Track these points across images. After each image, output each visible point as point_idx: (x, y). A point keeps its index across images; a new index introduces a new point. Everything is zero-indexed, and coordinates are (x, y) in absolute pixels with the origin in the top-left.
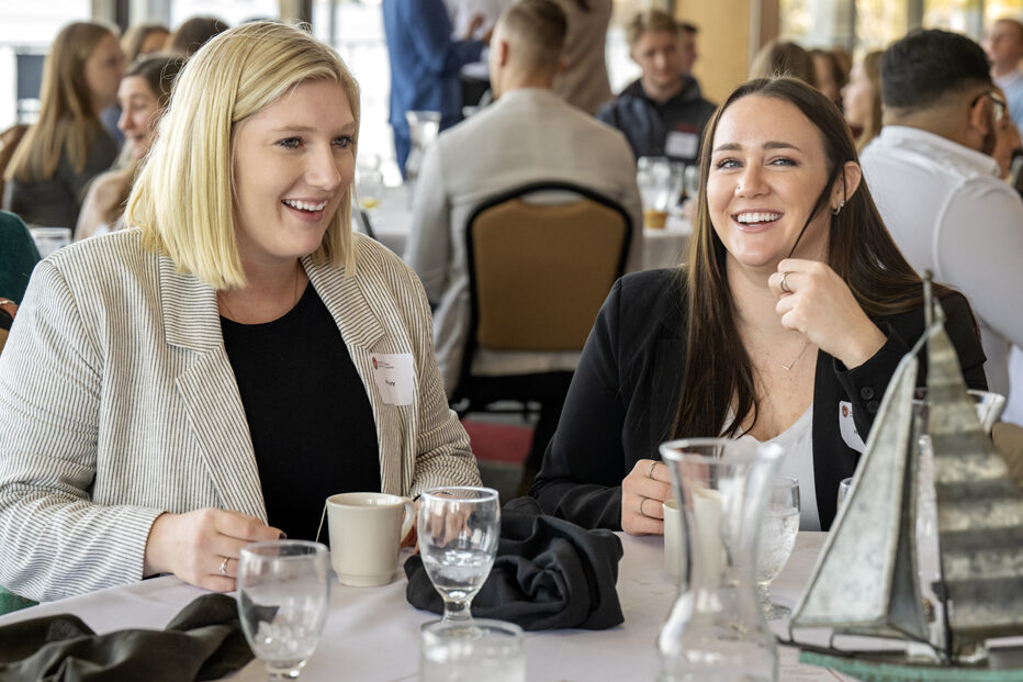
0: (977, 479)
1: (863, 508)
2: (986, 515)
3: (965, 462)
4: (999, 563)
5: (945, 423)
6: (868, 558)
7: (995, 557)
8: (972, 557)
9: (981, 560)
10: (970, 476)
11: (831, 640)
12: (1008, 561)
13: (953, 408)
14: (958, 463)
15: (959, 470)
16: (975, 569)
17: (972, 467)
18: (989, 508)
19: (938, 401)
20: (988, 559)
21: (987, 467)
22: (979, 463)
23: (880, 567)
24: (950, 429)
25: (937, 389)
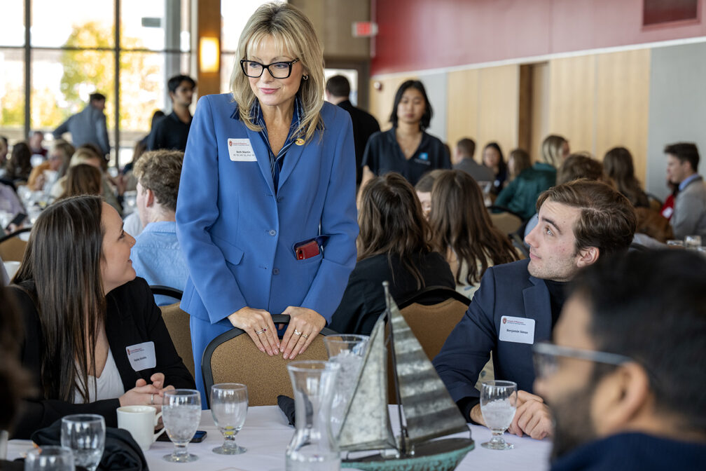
0: (419, 372)
1: (363, 392)
2: (422, 387)
3: (412, 365)
4: (427, 407)
5: (403, 349)
6: (371, 414)
7: (425, 405)
8: (416, 407)
9: (420, 408)
10: (415, 371)
11: (347, 455)
12: (431, 406)
13: (406, 342)
14: (409, 366)
15: (410, 369)
16: (417, 412)
17: (416, 367)
18: (423, 384)
19: (399, 339)
20: (422, 406)
21: (423, 366)
22: (419, 365)
23: (380, 418)
24: (406, 351)
25: (398, 334)
